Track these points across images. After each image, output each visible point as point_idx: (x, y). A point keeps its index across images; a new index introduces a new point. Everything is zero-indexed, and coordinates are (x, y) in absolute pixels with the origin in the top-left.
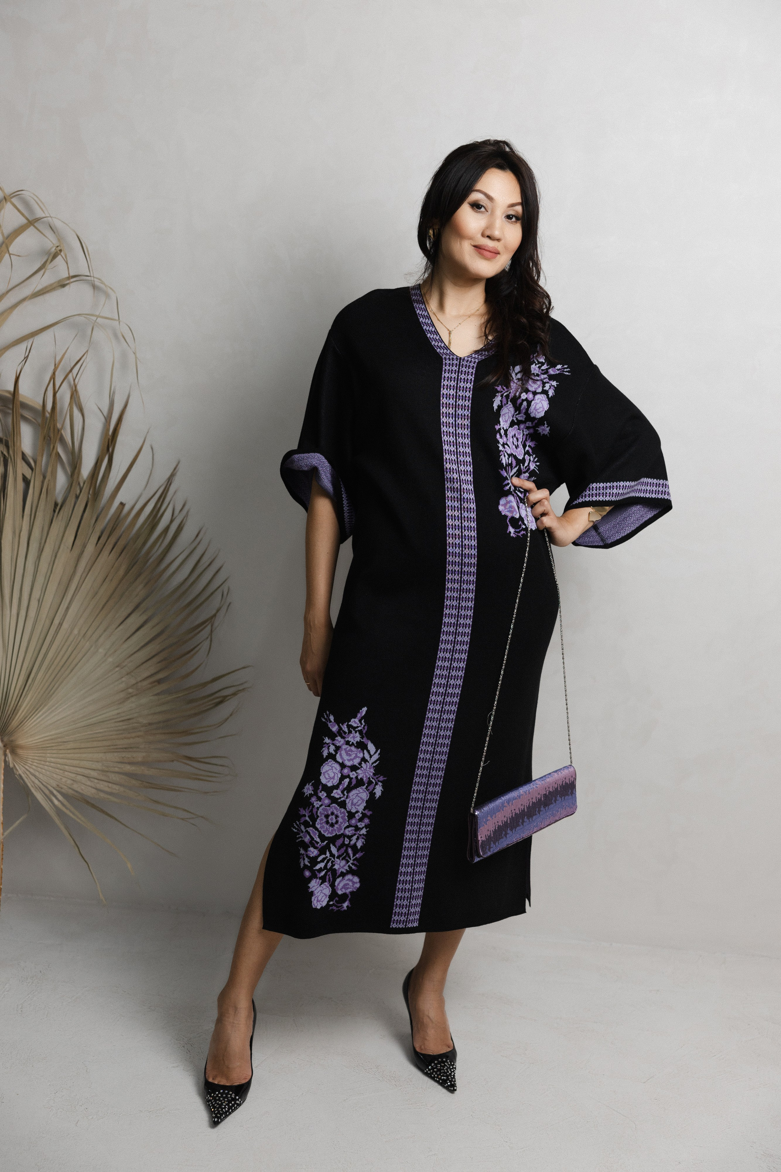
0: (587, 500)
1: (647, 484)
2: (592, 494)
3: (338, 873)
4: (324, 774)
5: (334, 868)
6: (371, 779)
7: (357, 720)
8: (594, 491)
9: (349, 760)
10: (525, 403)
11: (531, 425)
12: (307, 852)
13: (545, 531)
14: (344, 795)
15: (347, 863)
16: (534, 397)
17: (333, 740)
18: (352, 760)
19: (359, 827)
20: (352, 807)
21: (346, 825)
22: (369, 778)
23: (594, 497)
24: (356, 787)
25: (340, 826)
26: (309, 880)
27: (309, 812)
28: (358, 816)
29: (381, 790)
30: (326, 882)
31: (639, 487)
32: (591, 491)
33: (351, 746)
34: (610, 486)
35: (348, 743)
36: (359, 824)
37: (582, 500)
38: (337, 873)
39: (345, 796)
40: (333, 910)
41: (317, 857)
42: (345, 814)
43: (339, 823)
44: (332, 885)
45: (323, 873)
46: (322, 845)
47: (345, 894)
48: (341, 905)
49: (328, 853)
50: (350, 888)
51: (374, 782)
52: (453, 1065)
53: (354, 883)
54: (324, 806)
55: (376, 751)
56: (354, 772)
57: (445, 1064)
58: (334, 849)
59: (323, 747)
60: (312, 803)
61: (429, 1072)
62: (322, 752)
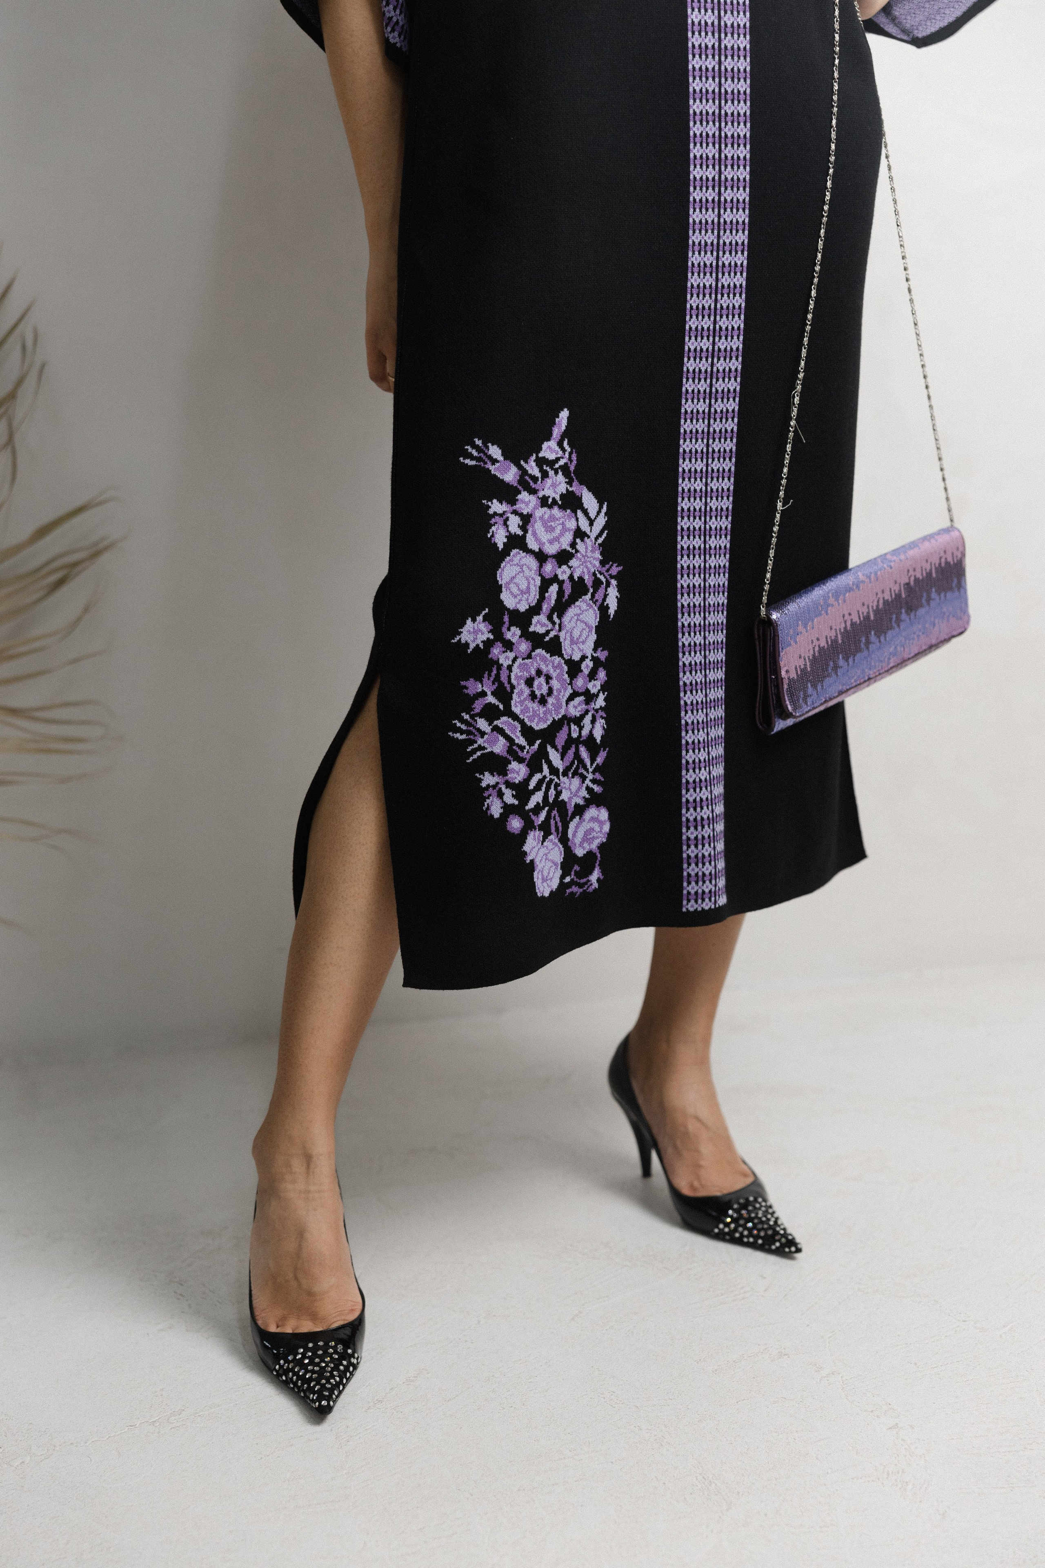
3: (571, 809)
4: (508, 588)
5: (561, 798)
6: (598, 575)
7: (553, 444)
9: (551, 542)
12: (506, 775)
14: (554, 623)
15: (583, 782)
17: (512, 501)
18: (557, 539)
19: (592, 692)
20: (573, 649)
21: (567, 695)
22: (594, 574)
24: (573, 599)
25: (558, 699)
26: (522, 837)
27: (493, 683)
28: (587, 666)
29: (617, 597)
30: (551, 834)
33: (550, 507)
35: (544, 502)
36: (590, 686)
38: (567, 810)
39: (557, 627)
40: (572, 894)
41: (527, 781)
42: (562, 669)
43: (555, 693)
44: (564, 840)
45: (543, 815)
46: (531, 752)
47: (590, 854)
48: (588, 881)
49: (545, 767)
50: (598, 838)
51: (604, 580)
52: (770, 1207)
53: (601, 823)
54: (519, 660)
55: (601, 508)
56: (564, 567)
57: (755, 1208)
58: (554, 756)
59: (491, 526)
60: (495, 658)
61: (727, 1230)
62: (493, 536)
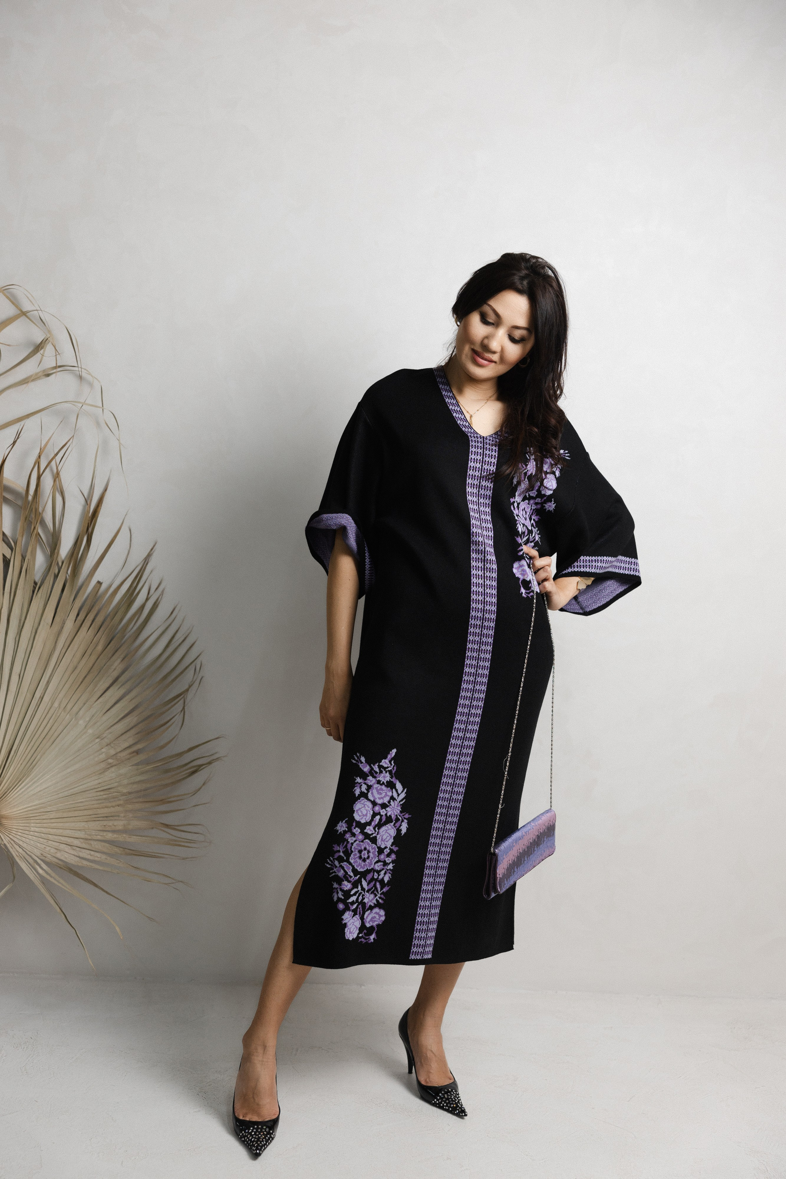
0: (576, 570)
1: (621, 561)
2: (580, 566)
3: (368, 906)
4: (357, 811)
5: (364, 901)
6: (398, 816)
7: (387, 761)
8: (582, 563)
9: (380, 799)
10: (538, 481)
11: (540, 501)
12: (341, 886)
13: (544, 595)
14: (375, 831)
15: (375, 897)
16: (546, 476)
17: (365, 779)
18: (382, 798)
19: (387, 862)
20: (382, 843)
21: (376, 860)
22: (396, 816)
23: (582, 568)
24: (386, 823)
25: (371, 861)
26: (343, 912)
27: (344, 848)
28: (387, 851)
29: (406, 827)
30: (357, 914)
31: (616, 564)
32: (579, 563)
33: (381, 785)
34: (595, 560)
35: (379, 782)
36: (386, 859)
37: (571, 570)
38: (366, 907)
39: (377, 833)
40: (361, 942)
41: (350, 890)
42: (375, 850)
43: (370, 858)
44: (362, 918)
45: (355, 906)
46: (355, 879)
47: (372, 927)
48: (369, 938)
49: (359, 887)
50: (377, 921)
51: (401, 819)
52: (458, 1095)
53: (380, 916)
54: (357, 842)
55: (404, 790)
56: (384, 810)
57: (451, 1094)
58: (364, 884)
59: (354, 787)
60: (347, 839)
61: (437, 1102)
62: (355, 791)
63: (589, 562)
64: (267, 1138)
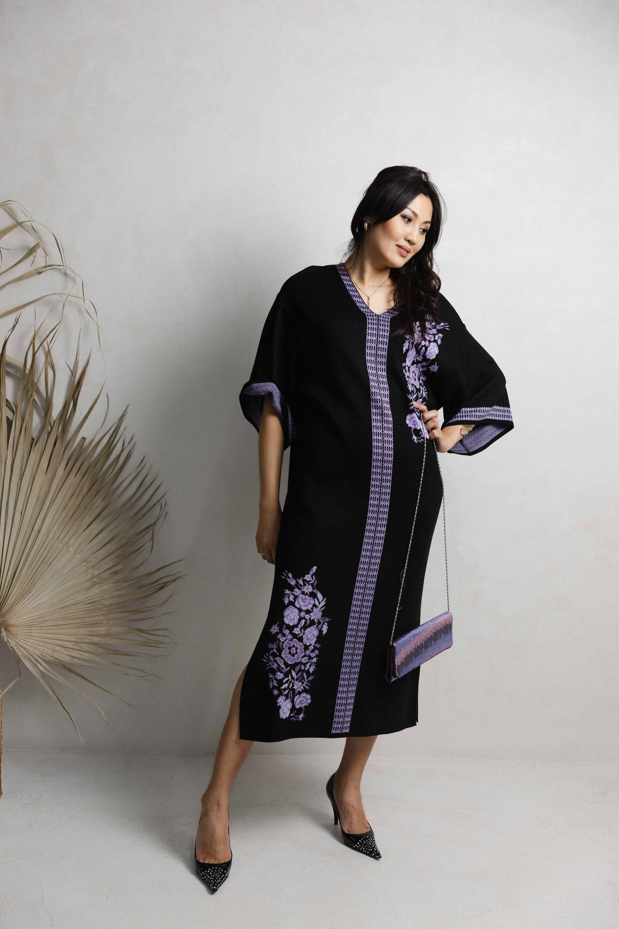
0: (459, 420)
1: (497, 410)
2: (463, 416)
3: (297, 692)
4: (286, 617)
5: (294, 688)
6: (320, 620)
7: (309, 576)
8: (464, 413)
9: (304, 606)
10: (424, 348)
11: (425, 364)
12: (275, 676)
13: (434, 440)
15: (303, 684)
16: (429, 344)
17: (292, 591)
18: (306, 606)
19: (312, 656)
20: (307, 642)
21: (302, 655)
22: (318, 619)
24: (310, 626)
25: (298, 655)
26: (278, 697)
27: (277, 646)
28: (311, 648)
29: (327, 629)
30: (288, 698)
31: (492, 412)
32: (461, 413)
33: (305, 595)
34: (474, 410)
35: (303, 593)
36: (311, 654)
38: (295, 692)
39: (303, 633)
40: (293, 720)
41: (283, 679)
42: (302, 646)
43: (298, 653)
44: (293, 701)
45: (286, 692)
46: (286, 670)
47: (301, 708)
48: (299, 717)
49: (290, 676)
50: (304, 703)
51: (322, 622)
52: (374, 841)
53: (307, 699)
54: (287, 641)
55: (323, 599)
56: (308, 615)
57: (368, 840)
58: (294, 674)
59: (284, 597)
60: (279, 638)
61: (358, 847)
62: (284, 600)
63: (470, 413)
64: (222, 877)
